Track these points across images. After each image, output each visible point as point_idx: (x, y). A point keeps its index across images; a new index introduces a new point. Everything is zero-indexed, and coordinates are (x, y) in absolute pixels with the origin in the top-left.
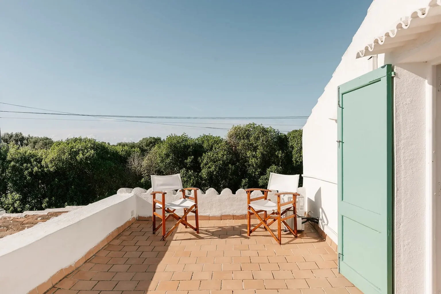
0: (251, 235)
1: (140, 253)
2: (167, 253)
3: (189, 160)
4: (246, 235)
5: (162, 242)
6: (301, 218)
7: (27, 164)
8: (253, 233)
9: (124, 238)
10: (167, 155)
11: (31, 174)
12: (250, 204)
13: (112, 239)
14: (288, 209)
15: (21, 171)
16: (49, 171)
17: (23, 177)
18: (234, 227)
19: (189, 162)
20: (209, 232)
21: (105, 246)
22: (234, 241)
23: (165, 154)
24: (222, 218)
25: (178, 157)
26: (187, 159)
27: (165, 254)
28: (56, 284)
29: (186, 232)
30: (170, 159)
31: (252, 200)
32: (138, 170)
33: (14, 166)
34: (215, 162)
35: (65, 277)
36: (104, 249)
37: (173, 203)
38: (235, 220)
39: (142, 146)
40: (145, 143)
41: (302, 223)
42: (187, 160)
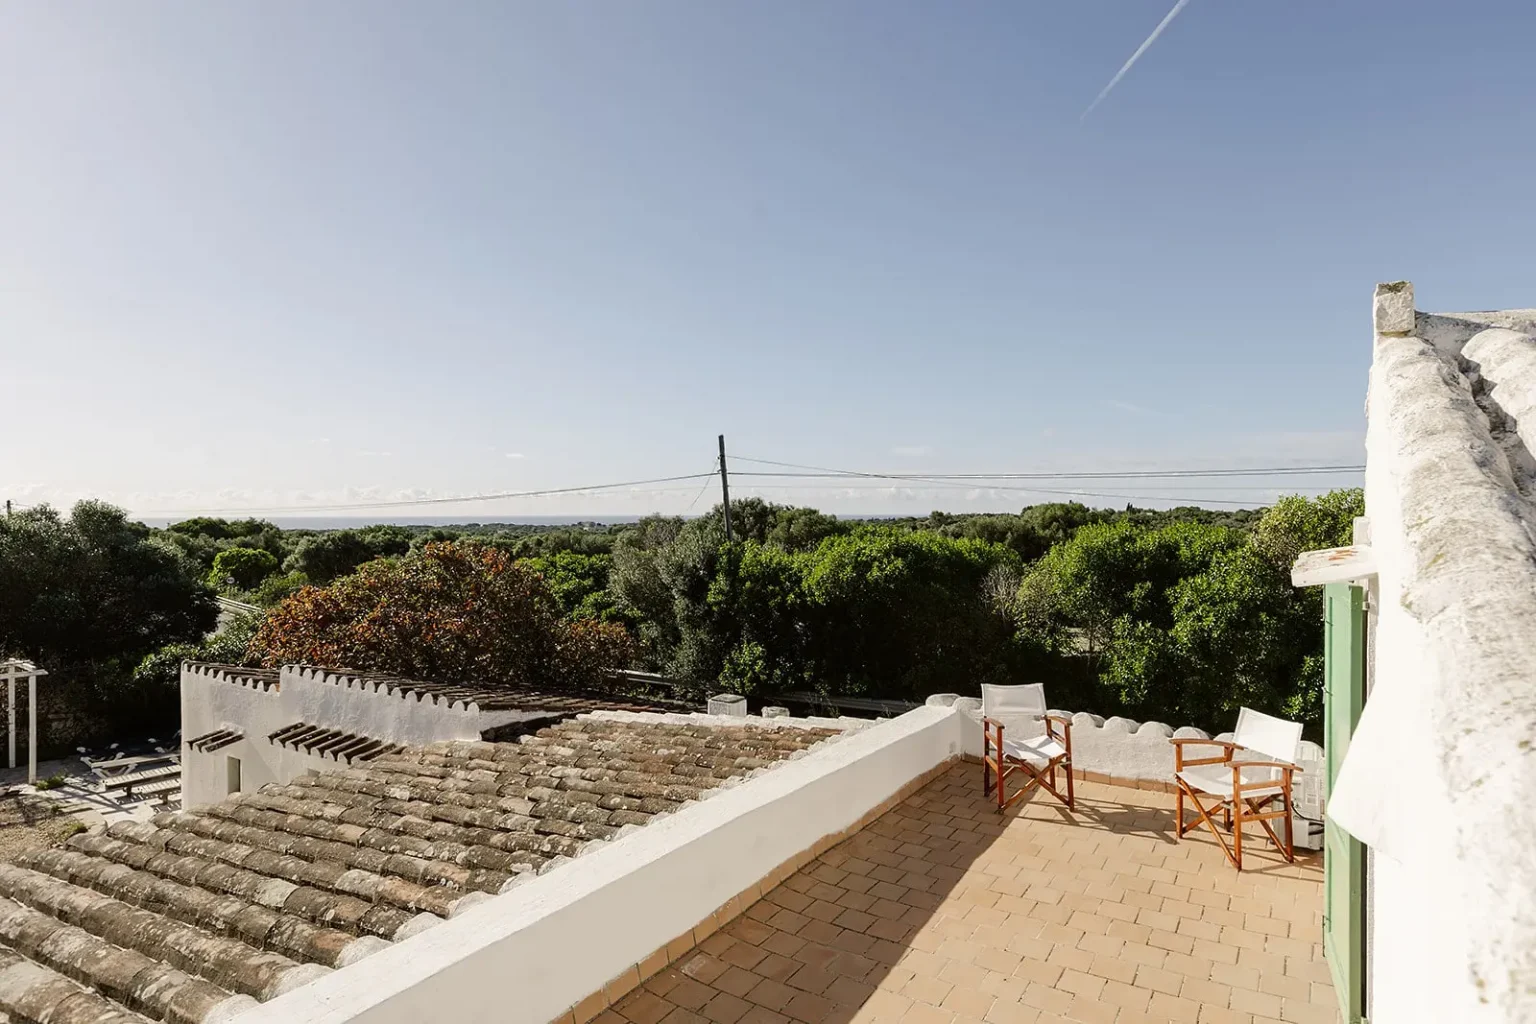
0: (1184, 836)
1: (952, 830)
2: (999, 841)
3: (1138, 592)
4: (1173, 835)
5: (995, 816)
6: (1307, 823)
7: (774, 586)
8: (1191, 834)
9: (931, 795)
10: (1079, 579)
11: (782, 606)
12: (1181, 771)
13: (910, 794)
14: (1275, 797)
15: (764, 599)
16: (814, 602)
17: (766, 612)
18: (1157, 811)
19: (1139, 598)
20: (1097, 812)
21: (898, 805)
22: (1141, 844)
23: (1072, 574)
24: (1138, 784)
25: (1109, 584)
26: (1132, 590)
27: (994, 840)
28: (820, 855)
29: (1048, 805)
30: (1086, 589)
31: (1186, 764)
32: (1006, 611)
33: (751, 590)
34: (1214, 604)
35: (833, 847)
36: (895, 810)
37: (1024, 742)
38: (1169, 794)
39: (1033, 528)
40: (1040, 519)
41: (1311, 834)
42: (1133, 592)
